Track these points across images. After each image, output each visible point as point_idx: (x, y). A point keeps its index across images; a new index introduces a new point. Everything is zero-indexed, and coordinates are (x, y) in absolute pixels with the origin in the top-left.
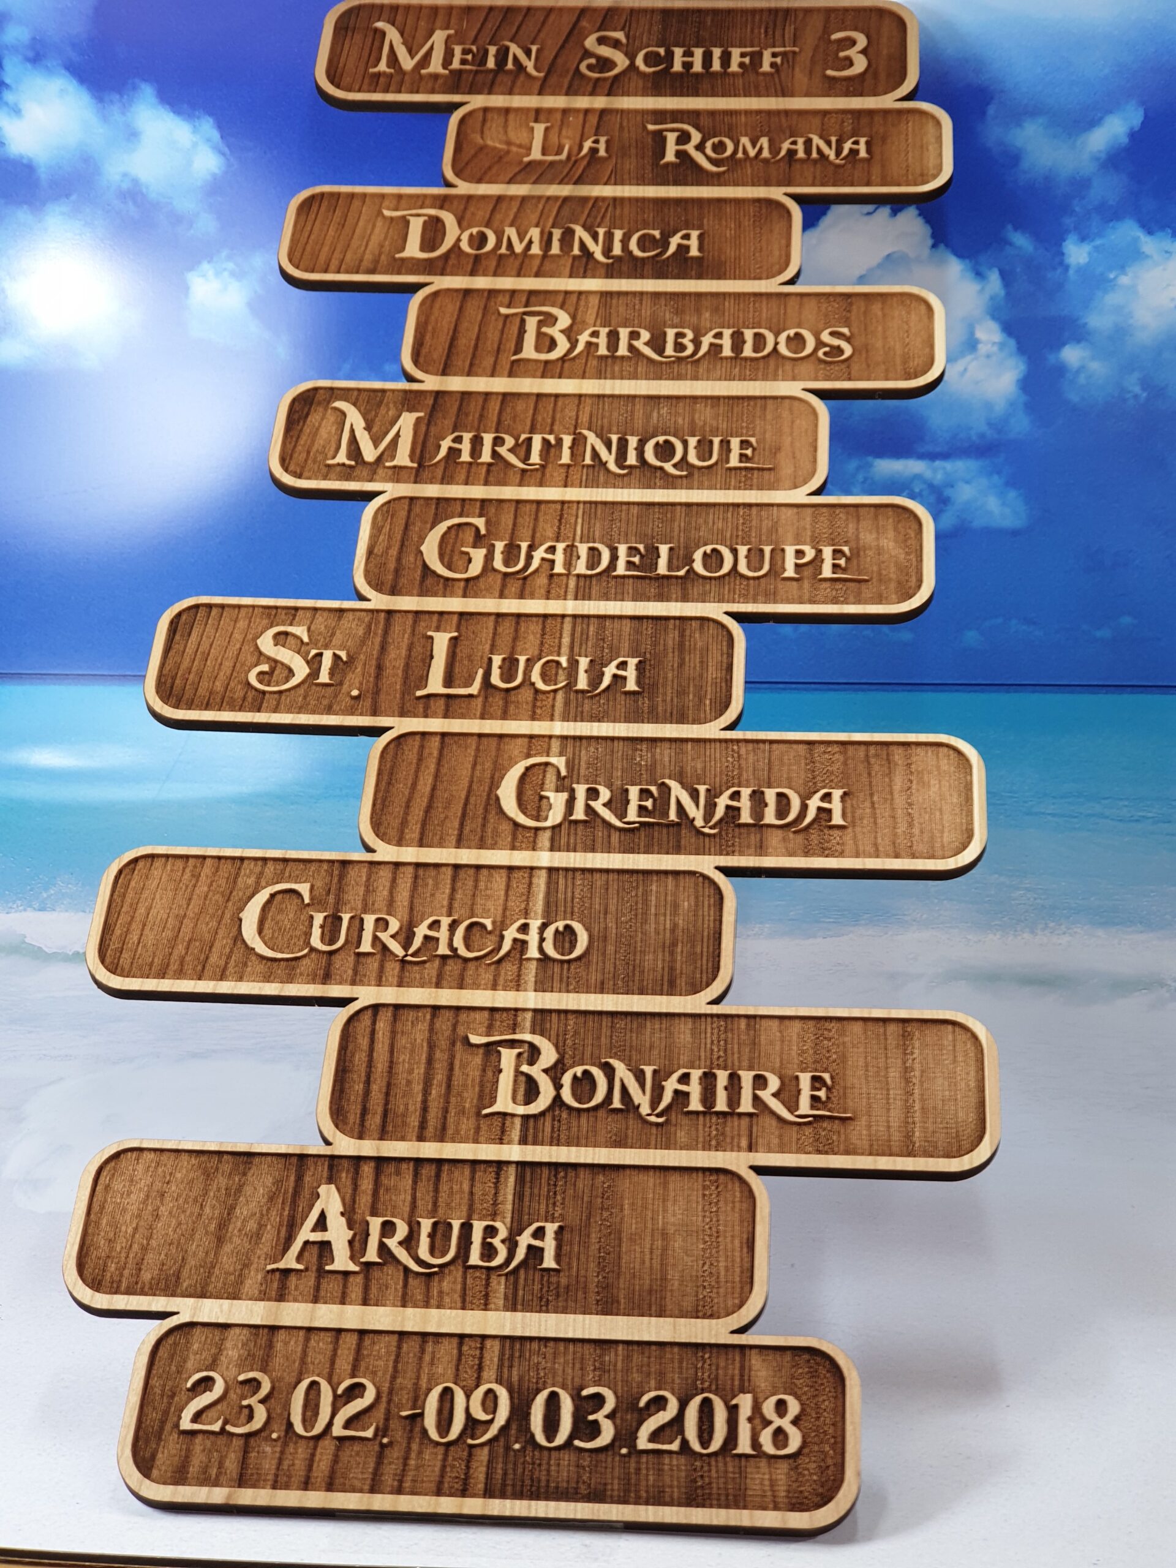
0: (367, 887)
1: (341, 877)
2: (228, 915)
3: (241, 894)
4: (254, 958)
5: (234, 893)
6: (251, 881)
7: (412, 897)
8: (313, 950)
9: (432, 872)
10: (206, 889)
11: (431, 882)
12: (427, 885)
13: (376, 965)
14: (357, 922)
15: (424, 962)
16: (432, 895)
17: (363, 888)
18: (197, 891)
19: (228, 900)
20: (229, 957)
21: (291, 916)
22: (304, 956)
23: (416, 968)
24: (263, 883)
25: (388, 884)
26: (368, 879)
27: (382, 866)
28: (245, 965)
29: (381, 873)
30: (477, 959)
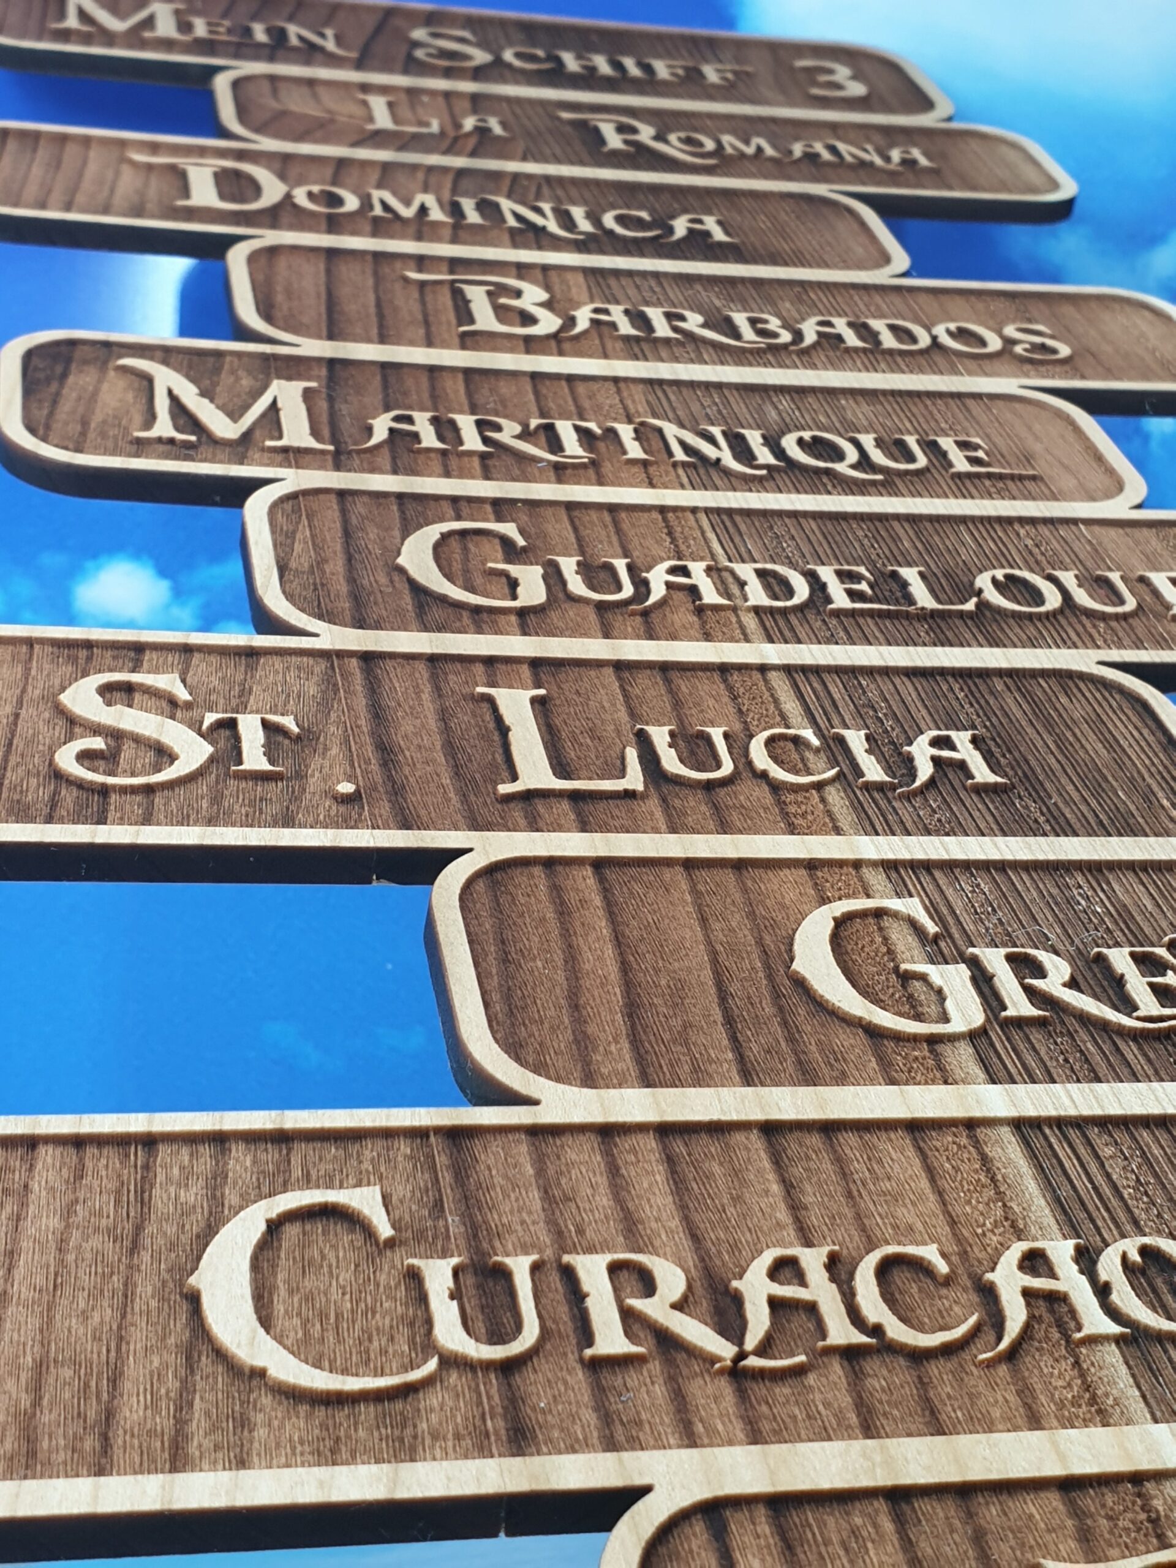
0: (546, 1191)
1: (461, 1173)
2: (145, 1289)
3: (171, 1230)
4: (266, 1400)
5: (150, 1229)
6: (193, 1194)
7: (683, 1208)
8: (451, 1361)
9: (710, 1145)
10: (54, 1222)
11: (717, 1169)
12: (710, 1176)
13: (659, 1390)
14: (554, 1279)
15: (799, 1371)
16: (737, 1200)
17: (535, 1194)
18: (30, 1228)
19: (135, 1247)
20: (183, 1403)
21: (346, 1276)
22: (428, 1382)
23: (783, 1391)
24: (231, 1197)
25: (602, 1180)
26: (540, 1172)
27: (568, 1139)
28: (243, 1423)
29: (571, 1155)
30: (948, 1350)
